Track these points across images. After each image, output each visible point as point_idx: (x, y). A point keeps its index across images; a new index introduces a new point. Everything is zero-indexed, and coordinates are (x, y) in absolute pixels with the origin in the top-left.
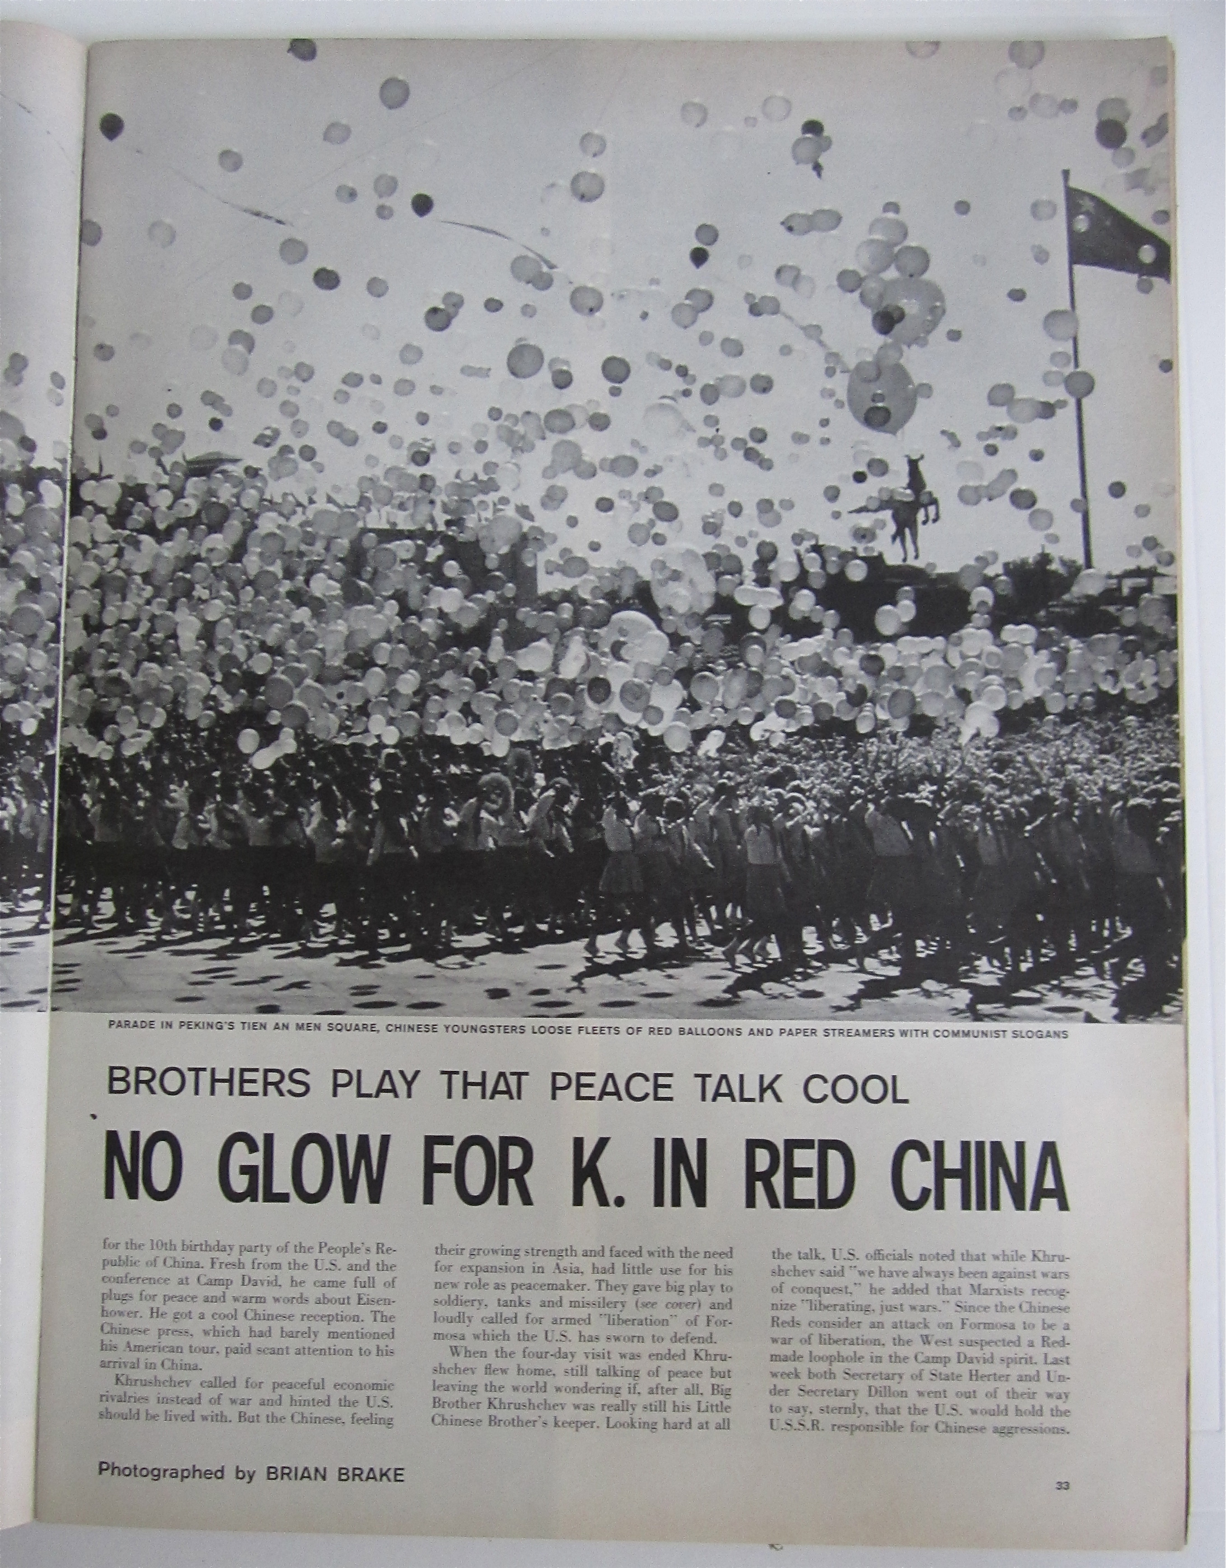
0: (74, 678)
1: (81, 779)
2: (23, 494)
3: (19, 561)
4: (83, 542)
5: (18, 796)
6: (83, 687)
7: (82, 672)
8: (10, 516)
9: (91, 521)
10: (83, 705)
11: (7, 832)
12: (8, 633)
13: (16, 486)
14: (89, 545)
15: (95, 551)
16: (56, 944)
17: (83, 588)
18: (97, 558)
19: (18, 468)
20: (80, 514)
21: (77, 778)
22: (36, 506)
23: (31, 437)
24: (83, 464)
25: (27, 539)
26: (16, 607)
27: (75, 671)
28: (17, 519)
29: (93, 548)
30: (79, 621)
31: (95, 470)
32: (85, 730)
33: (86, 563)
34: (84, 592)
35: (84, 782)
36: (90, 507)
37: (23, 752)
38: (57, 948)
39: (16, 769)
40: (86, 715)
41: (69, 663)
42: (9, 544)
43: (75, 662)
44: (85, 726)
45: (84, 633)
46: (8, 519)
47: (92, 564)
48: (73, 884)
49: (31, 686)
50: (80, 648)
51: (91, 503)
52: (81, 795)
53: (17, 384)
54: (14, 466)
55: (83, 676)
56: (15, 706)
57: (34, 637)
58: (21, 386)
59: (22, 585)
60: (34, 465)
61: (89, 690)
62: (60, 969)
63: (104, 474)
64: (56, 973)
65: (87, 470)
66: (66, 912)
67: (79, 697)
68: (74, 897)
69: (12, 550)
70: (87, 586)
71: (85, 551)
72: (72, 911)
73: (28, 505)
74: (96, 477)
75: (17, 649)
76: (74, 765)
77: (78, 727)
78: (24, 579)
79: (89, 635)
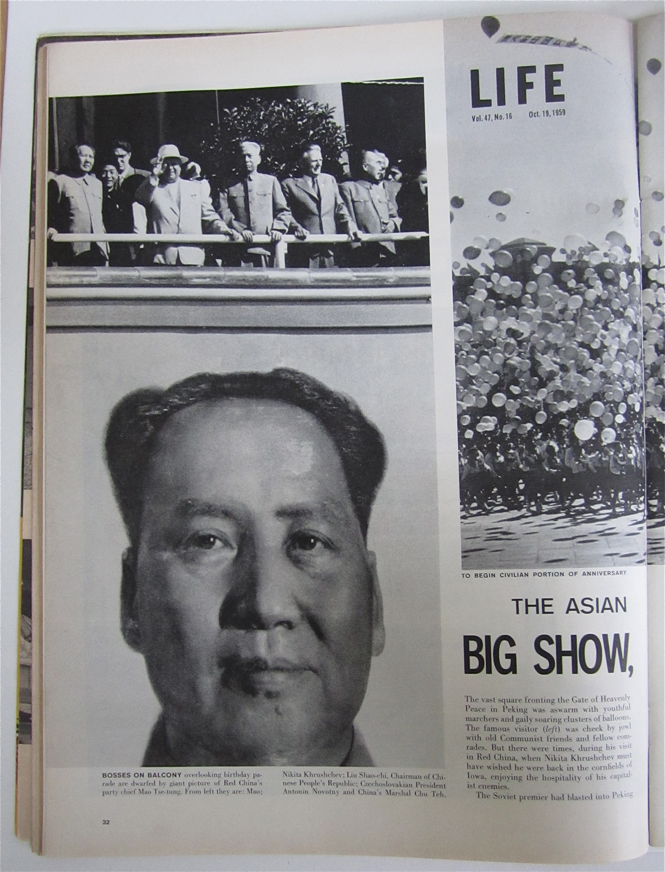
0: (651, 379)
1: (659, 436)
2: (627, 278)
3: (629, 314)
4: (651, 303)
5: (636, 446)
6: (657, 384)
7: (656, 376)
8: (622, 290)
9: (655, 291)
10: (658, 394)
11: (633, 466)
12: (626, 355)
13: (624, 273)
14: (655, 305)
15: (659, 308)
16: (649, 527)
17: (653, 329)
18: (660, 312)
19: (624, 263)
20: (649, 287)
21: (656, 436)
22: (633, 283)
23: (629, 245)
24: (649, 259)
25: (631, 302)
26: (629, 340)
27: (652, 376)
28: (626, 291)
29: (657, 307)
30: (652, 347)
31: (656, 263)
32: (660, 408)
33: (654, 315)
34: (654, 331)
35: (661, 437)
36: (654, 284)
37: (636, 421)
38: (649, 530)
39: (634, 431)
40: (660, 400)
41: (648, 371)
42: (623, 305)
43: (651, 370)
44: (660, 406)
45: (656, 354)
46: (622, 291)
47: (658, 316)
48: (658, 494)
49: (637, 384)
50: (654, 363)
51: (654, 281)
52: (660, 445)
53: (620, 216)
54: (622, 262)
55: (657, 378)
56: (632, 395)
57: (636, 357)
58: (622, 216)
59: (630, 328)
60: (631, 261)
61: (661, 386)
62: (651, 541)
63: (661, 266)
64: (649, 543)
65: (652, 263)
66: (655, 510)
67: (655, 390)
68: (659, 502)
69: (625, 309)
70: (656, 328)
71: (653, 309)
72: (658, 509)
73: (629, 284)
74: (657, 267)
75: (630, 364)
76: (654, 428)
77: (656, 407)
78: (631, 324)
79: (658, 355)
